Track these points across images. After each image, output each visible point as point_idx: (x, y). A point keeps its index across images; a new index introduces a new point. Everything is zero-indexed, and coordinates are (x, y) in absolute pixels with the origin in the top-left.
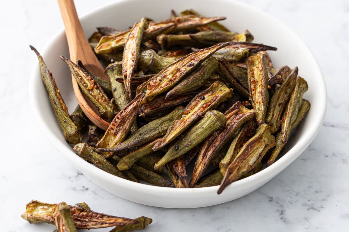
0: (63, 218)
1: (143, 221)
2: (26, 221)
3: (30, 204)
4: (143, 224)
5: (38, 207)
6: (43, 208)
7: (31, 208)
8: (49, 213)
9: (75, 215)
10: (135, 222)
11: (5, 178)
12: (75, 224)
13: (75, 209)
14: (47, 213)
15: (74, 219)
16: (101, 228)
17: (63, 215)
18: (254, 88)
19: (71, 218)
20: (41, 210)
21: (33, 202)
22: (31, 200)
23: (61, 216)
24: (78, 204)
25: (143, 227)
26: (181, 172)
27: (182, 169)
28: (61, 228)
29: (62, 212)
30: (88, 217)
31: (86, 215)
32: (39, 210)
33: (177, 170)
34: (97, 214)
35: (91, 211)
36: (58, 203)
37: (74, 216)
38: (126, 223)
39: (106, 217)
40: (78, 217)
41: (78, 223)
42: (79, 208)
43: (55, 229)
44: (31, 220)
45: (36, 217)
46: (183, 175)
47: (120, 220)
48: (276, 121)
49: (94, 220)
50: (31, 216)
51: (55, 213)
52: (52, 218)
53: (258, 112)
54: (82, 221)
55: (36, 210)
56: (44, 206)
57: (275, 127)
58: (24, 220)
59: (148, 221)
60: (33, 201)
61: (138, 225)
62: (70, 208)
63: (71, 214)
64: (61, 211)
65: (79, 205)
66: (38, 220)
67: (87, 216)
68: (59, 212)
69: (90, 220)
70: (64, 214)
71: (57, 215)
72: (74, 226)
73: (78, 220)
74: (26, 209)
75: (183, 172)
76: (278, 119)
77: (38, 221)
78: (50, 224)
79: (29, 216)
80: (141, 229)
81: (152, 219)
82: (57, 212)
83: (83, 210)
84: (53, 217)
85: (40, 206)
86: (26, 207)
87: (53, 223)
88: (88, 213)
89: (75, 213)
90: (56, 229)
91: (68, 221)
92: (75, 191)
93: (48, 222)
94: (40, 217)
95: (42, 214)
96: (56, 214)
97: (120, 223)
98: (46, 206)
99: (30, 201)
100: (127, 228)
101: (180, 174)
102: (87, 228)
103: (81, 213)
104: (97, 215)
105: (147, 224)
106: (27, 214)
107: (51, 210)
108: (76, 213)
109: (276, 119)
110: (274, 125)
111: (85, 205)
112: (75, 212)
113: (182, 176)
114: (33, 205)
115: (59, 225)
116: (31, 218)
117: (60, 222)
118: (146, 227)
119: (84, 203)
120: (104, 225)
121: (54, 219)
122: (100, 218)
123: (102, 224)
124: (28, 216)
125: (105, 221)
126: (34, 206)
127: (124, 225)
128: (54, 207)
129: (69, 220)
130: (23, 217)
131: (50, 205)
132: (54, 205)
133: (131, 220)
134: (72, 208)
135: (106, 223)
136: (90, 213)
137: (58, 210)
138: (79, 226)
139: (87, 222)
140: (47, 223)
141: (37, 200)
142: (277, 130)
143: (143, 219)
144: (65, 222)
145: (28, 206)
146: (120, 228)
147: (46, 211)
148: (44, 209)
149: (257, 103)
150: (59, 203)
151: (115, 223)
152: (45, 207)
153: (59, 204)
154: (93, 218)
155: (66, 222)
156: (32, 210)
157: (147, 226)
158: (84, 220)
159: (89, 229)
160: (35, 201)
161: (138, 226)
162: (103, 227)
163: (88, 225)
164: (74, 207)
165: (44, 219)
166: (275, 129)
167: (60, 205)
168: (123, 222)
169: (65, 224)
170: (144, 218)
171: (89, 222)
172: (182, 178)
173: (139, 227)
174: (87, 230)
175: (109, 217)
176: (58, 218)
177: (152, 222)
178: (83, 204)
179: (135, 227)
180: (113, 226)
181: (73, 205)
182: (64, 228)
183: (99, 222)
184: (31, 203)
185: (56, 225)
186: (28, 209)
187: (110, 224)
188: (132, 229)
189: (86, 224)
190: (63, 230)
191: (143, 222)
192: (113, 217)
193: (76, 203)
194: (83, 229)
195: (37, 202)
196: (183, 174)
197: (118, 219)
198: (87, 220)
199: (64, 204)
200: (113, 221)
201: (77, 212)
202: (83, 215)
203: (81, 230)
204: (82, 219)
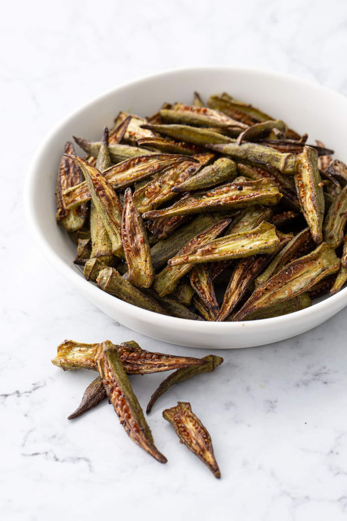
0: (109, 362)
1: (212, 360)
2: (59, 367)
3: (62, 345)
4: (212, 365)
5: (73, 348)
6: (80, 350)
7: (64, 351)
8: (89, 357)
9: (123, 356)
10: (202, 363)
11: (26, 314)
12: (125, 369)
13: (122, 350)
14: (85, 356)
15: (122, 362)
16: (158, 372)
17: (108, 357)
18: (303, 194)
19: (118, 361)
20: (78, 352)
21: (67, 343)
22: (64, 340)
23: (105, 358)
24: (125, 343)
25: (211, 369)
26: (210, 301)
27: (211, 296)
28: (106, 374)
29: (107, 353)
30: (141, 359)
31: (137, 356)
32: (74, 353)
33: (204, 299)
34: (152, 354)
35: (144, 351)
36: (99, 342)
37: (122, 358)
38: (192, 364)
39: (164, 357)
40: (127, 359)
41: (128, 367)
42: (127, 348)
43: (97, 377)
44: (66, 366)
45: (72, 361)
46: (213, 304)
47: (183, 361)
48: (338, 233)
49: (149, 362)
50: (66, 361)
51: (97, 355)
52: (93, 362)
53: (311, 223)
54: (132, 365)
55: (71, 354)
56: (81, 347)
57: (337, 240)
58: (56, 366)
59: (218, 361)
60: (67, 341)
61: (205, 366)
62: (116, 348)
63: (118, 355)
64: (105, 352)
65: (127, 344)
66: (75, 365)
67: (139, 358)
68: (103, 353)
69: (143, 362)
70: (110, 356)
71: (100, 358)
72: (124, 372)
73: (128, 363)
74: (57, 353)
75: (213, 301)
76: (339, 231)
77: (75, 368)
78: (90, 370)
79: (63, 361)
80: (208, 372)
81: (223, 358)
82: (100, 354)
83: (133, 350)
84: (95, 360)
85: (76, 348)
86: (58, 350)
87: (95, 368)
88: (140, 354)
89: (122, 354)
90: (99, 377)
91: (115, 365)
92: (119, 326)
93: (88, 367)
94: (77, 362)
95: (79, 358)
96: (99, 356)
97: (184, 364)
98: (84, 347)
99: (62, 342)
100: (191, 371)
101: (209, 303)
102: (139, 374)
103: (130, 354)
104: (153, 356)
105: (217, 365)
106: (60, 359)
107: (91, 352)
108: (124, 354)
109: (337, 231)
110: (335, 238)
111: (134, 344)
112: (122, 352)
113: (212, 306)
114: (66, 346)
115: (103, 371)
116: (65, 363)
117: (104, 366)
118: (215, 368)
119: (133, 341)
120: (162, 368)
121: (95, 364)
122: (156, 360)
123: (159, 367)
124: (61, 361)
125: (164, 363)
126: (68, 348)
127: (188, 368)
128: (95, 348)
129: (117, 363)
130: (54, 362)
131: (89, 345)
132: (95, 345)
133: (197, 360)
134: (118, 348)
135: (165, 366)
136: (142, 353)
137: (101, 351)
138: (129, 371)
139: (139, 365)
140: (87, 370)
141: (70, 340)
142: (339, 244)
143: (211, 359)
144: (111, 366)
145: (60, 348)
146: (183, 371)
147: (84, 354)
148: (82, 351)
149: (309, 212)
150: (102, 342)
151: (177, 364)
152: (82, 349)
153: (102, 344)
154: (148, 359)
155: (113, 366)
156: (66, 354)
157: (217, 367)
158: (135, 362)
159: (142, 374)
160: (69, 341)
161: (205, 368)
162: (161, 371)
163: (141, 369)
164: (121, 347)
165: (83, 364)
166: (336, 243)
167: (104, 345)
168: (187, 363)
169: (111, 369)
170: (213, 357)
171: (142, 365)
172: (213, 308)
173: (207, 369)
174: (140, 375)
175: (168, 356)
176: (102, 362)
177: (223, 362)
178: (132, 343)
179: (202, 370)
180: (174, 369)
181: (120, 345)
182: (110, 374)
183: (156, 365)
184: (64, 344)
185: (99, 372)
186: (60, 352)
187: (169, 366)
188: (197, 373)
189: (138, 367)
190: (108, 376)
191: (212, 362)
192: (173, 357)
193: (122, 342)
194: (135, 374)
195: (72, 343)
196: (212, 302)
197: (180, 359)
198: (139, 363)
199: (109, 343)
200: (173, 362)
201: (125, 352)
202: (133, 356)
203: (133, 376)
204: (133, 362)
